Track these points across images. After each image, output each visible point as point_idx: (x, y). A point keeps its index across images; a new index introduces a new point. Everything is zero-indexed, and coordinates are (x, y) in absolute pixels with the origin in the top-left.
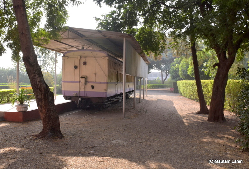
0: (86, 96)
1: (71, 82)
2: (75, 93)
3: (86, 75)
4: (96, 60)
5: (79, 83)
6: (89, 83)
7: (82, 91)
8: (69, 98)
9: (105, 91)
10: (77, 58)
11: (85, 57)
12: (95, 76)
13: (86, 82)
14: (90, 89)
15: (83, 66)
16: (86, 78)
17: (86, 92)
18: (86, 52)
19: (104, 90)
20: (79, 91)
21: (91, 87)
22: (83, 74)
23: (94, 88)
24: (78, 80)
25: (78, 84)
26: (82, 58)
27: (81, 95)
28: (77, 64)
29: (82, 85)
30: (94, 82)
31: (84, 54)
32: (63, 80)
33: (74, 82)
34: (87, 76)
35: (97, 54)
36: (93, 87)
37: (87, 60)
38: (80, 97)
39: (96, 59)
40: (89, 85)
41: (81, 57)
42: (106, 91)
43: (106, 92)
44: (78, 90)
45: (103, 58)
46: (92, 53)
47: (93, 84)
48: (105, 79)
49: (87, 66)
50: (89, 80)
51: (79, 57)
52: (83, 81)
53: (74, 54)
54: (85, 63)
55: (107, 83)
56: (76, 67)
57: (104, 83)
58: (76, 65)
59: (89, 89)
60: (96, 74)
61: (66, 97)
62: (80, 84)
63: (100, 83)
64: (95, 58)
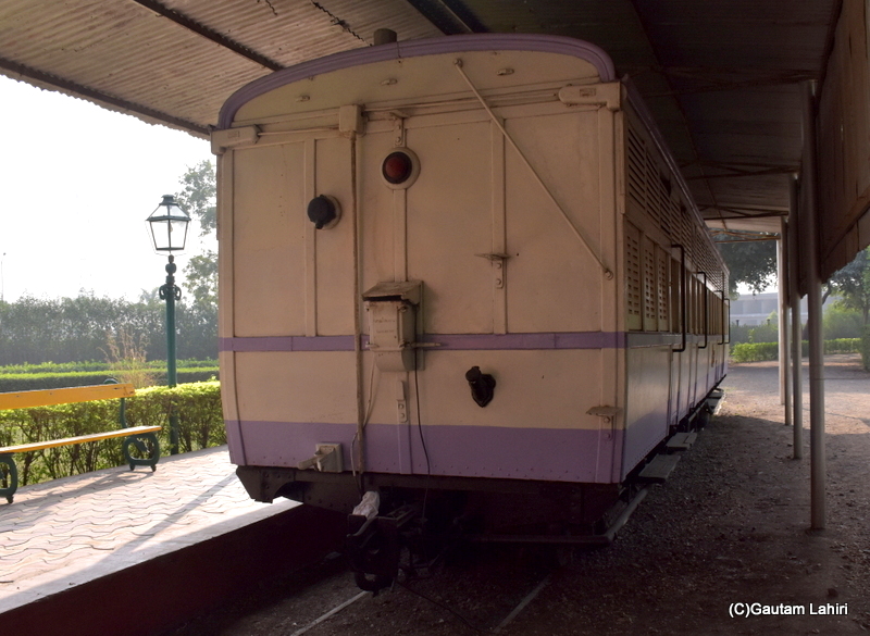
0: (421, 470)
1: (292, 343)
2: (330, 448)
3: (417, 274)
4: (504, 122)
5: (361, 349)
6: (444, 346)
7: (393, 427)
8: (281, 481)
9: (600, 424)
10: (336, 128)
11: (404, 114)
12: (504, 282)
13: (418, 345)
14: (461, 410)
15: (389, 195)
16: (413, 303)
17: (419, 436)
18: (407, 62)
19: (594, 411)
20: (364, 428)
21: (467, 390)
22: (388, 267)
23: (499, 395)
24: (347, 326)
25: (350, 358)
26: (374, 127)
27: (380, 465)
28: (335, 182)
29: (384, 369)
30: (488, 340)
31: (393, 81)
32: (225, 333)
33: (319, 342)
34: (429, 281)
35: (510, 71)
36: (483, 387)
37: (422, 137)
38: (370, 479)
39: (505, 112)
40: (447, 371)
41: (364, 115)
42: (612, 420)
43: (613, 434)
44: (354, 419)
45: (565, 96)
46: (461, 63)
47: (486, 361)
48: (603, 307)
49: (422, 189)
50: (445, 321)
51: (348, 119)
52: (385, 326)
53: (306, 97)
54: (401, 168)
55: (622, 340)
56: (324, 212)
57: (592, 340)
58: (325, 190)
59: (447, 404)
60: (503, 259)
61: (259, 481)
62: (370, 358)
63: (555, 341)
64: (492, 107)
